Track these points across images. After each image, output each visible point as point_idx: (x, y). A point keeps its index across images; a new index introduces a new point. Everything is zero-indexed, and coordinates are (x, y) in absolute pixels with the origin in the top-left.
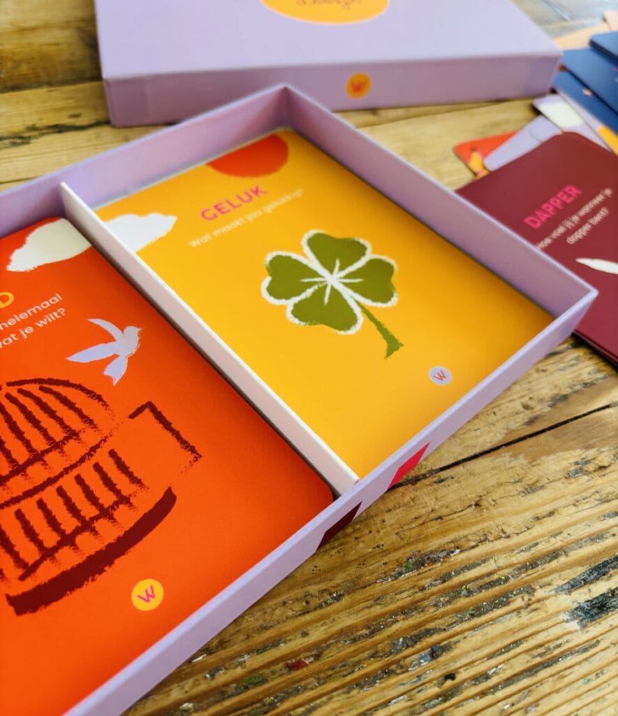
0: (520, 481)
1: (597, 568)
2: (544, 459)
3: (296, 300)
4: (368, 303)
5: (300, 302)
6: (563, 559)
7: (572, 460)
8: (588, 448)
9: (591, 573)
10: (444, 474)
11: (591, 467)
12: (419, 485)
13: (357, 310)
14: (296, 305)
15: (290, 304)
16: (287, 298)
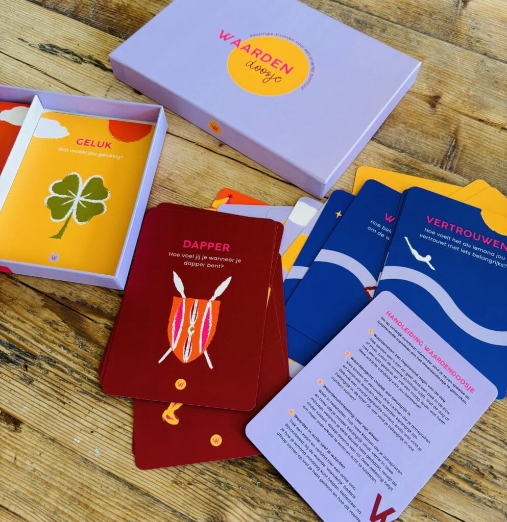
0: (32, 307)
1: (11, 345)
2: (48, 310)
3: (57, 195)
4: (74, 216)
5: (57, 197)
6: (6, 333)
7: (54, 319)
8: (64, 321)
9: (8, 344)
10: (19, 284)
11: (55, 326)
12: (9, 279)
13: (67, 216)
14: (54, 197)
15: (53, 194)
16: (55, 192)
